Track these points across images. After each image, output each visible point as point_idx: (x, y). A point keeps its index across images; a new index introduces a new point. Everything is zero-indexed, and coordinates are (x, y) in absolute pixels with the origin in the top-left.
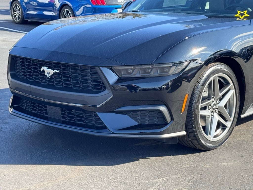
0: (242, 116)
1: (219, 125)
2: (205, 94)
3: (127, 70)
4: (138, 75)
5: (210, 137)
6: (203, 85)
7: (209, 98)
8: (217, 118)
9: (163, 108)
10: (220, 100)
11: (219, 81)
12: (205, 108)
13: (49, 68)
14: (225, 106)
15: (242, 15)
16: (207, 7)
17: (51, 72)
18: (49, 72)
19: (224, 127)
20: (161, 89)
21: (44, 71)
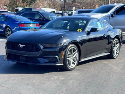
0: (80, 61)
1: (73, 63)
2: (69, 53)
3: (46, 45)
4: (49, 47)
5: (70, 67)
6: (68, 50)
7: (70, 54)
8: (72, 61)
9: (57, 56)
10: (73, 55)
11: (73, 50)
12: (69, 57)
13: (21, 45)
14: (75, 58)
15: (79, 30)
16: (68, 28)
17: (22, 46)
18: (21, 46)
19: (75, 64)
20: (56, 51)
21: (19, 46)
